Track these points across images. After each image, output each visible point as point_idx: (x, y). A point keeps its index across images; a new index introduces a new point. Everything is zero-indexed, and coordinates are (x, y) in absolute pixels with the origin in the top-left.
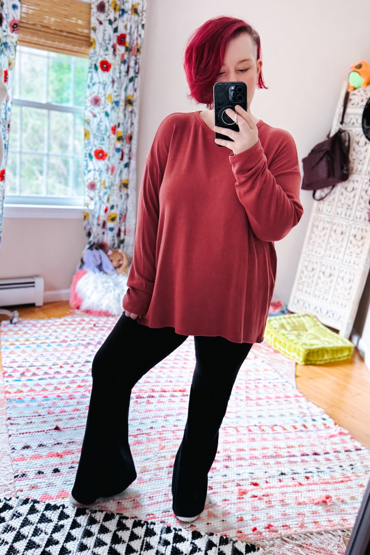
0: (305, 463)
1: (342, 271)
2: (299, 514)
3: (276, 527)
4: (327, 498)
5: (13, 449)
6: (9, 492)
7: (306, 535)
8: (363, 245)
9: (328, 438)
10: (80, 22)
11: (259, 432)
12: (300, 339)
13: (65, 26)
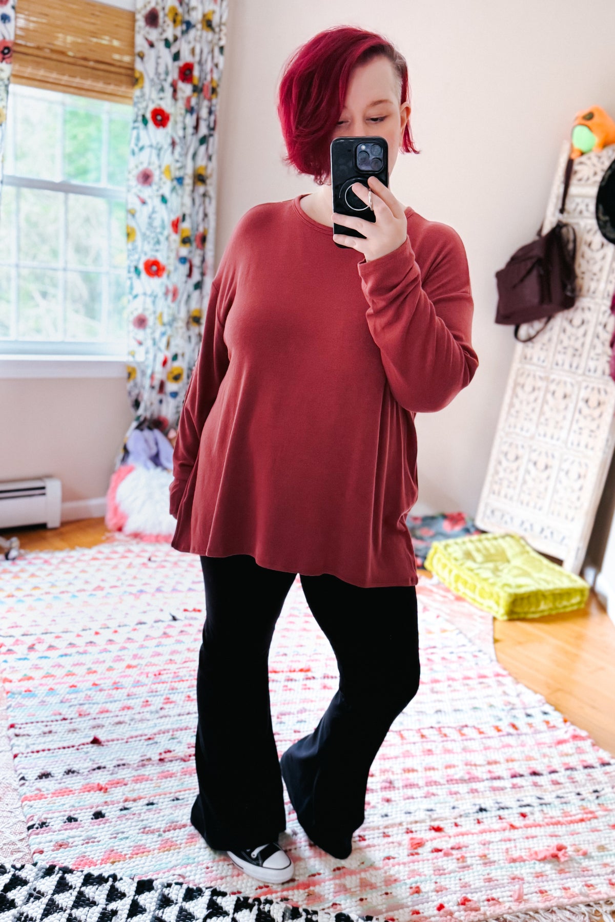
0: (518, 789)
1: (566, 460)
2: (513, 879)
3: (476, 902)
4: (560, 848)
5: (23, 778)
6: (20, 855)
7: (527, 914)
8: (601, 416)
9: (553, 745)
10: (116, 43)
11: (438, 738)
12: (498, 576)
13: (91, 50)
